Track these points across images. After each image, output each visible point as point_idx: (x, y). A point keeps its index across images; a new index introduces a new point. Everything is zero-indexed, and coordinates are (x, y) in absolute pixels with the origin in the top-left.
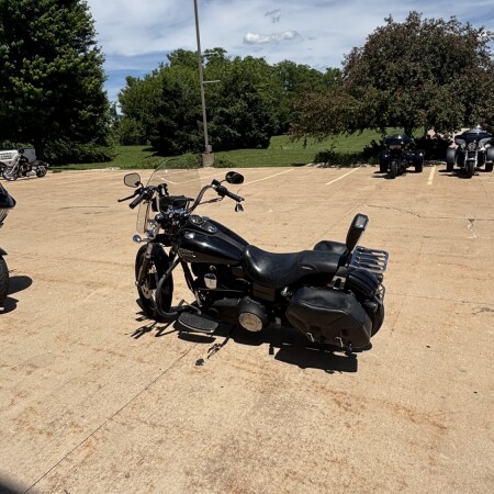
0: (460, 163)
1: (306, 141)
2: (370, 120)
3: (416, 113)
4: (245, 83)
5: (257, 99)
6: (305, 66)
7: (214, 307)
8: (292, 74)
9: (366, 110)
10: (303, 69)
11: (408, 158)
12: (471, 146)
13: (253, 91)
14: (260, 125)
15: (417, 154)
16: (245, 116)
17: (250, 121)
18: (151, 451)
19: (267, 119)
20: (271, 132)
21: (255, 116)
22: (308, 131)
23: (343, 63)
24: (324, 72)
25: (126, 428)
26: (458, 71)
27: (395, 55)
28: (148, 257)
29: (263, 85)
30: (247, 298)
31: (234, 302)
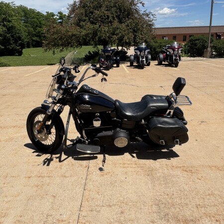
0: (138, 62)
1: (54, 51)
2: (89, 40)
3: (112, 37)
4: (4, 16)
5: (12, 27)
6: (33, 10)
7: (97, 137)
8: (26, 14)
9: (87, 35)
10: (32, 11)
11: (113, 60)
12: (142, 54)
13: (9, 21)
14: (16, 42)
15: (116, 58)
16: (6, 36)
17: (9, 39)
18: (122, 218)
19: (20, 38)
20: (23, 47)
21: (12, 36)
22: (54, 46)
23: (68, 9)
24: (45, 14)
25: (95, 213)
26: (128, 17)
27: (97, 7)
28: (49, 114)
29: (15, 18)
30: (118, 129)
31: (110, 133)
